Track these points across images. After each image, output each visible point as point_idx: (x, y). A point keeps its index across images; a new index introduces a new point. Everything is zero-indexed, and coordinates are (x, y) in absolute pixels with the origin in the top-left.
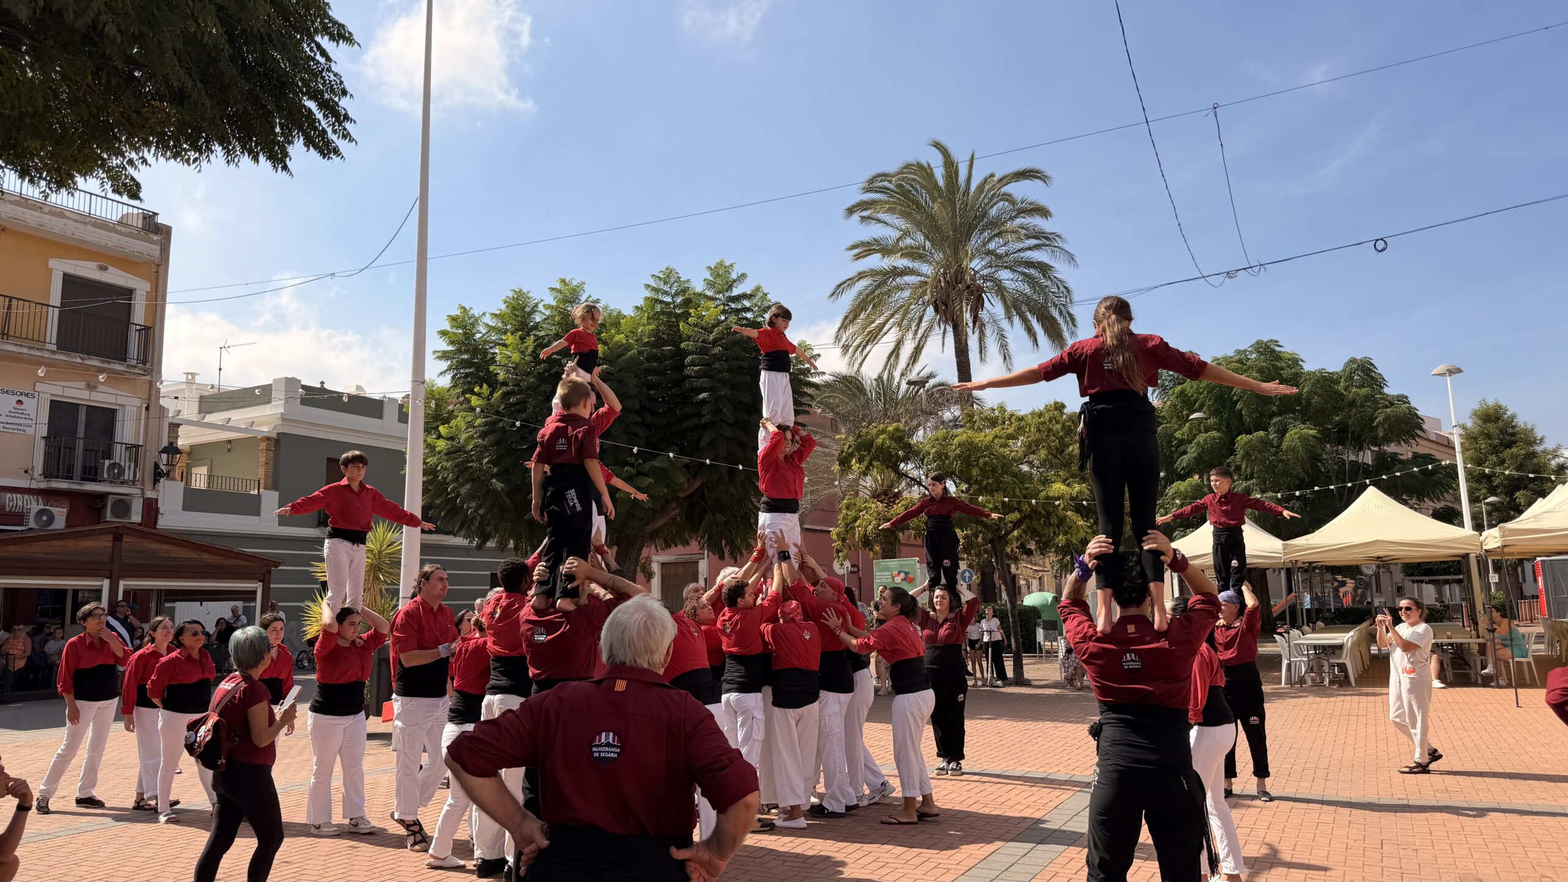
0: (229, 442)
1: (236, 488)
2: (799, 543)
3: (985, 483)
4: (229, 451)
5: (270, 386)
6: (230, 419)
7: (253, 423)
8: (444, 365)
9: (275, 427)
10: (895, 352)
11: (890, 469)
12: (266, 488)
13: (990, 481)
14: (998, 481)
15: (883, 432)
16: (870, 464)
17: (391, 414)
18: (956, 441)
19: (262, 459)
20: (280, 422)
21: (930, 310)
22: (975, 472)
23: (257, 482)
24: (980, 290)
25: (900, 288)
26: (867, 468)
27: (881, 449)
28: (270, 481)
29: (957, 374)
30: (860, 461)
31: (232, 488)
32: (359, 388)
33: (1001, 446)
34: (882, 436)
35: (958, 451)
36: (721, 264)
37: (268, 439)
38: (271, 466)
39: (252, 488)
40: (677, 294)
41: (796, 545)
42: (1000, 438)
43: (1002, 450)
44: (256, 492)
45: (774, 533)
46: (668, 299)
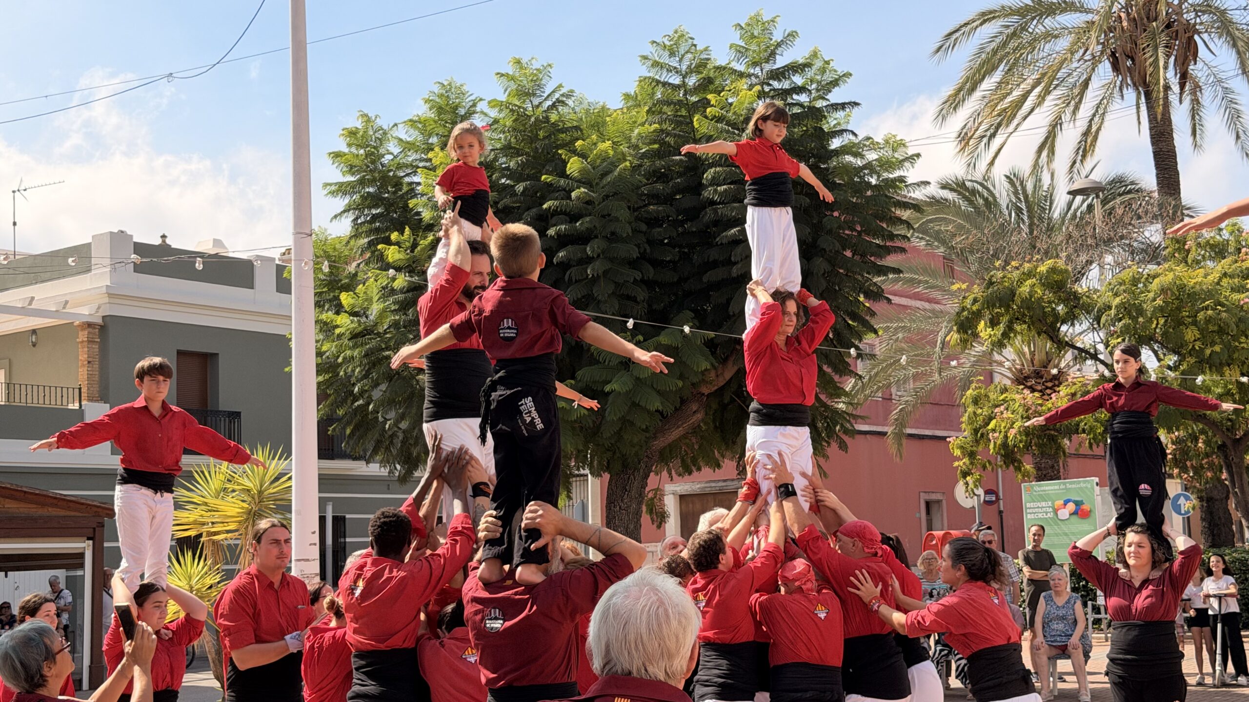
0: (34, 332)
1: (47, 402)
2: (809, 472)
3: (1208, 352)
4: (34, 345)
5: (90, 244)
6: (33, 298)
7: (67, 302)
8: (341, 203)
9: (99, 308)
10: (1048, 144)
11: (1044, 336)
12: (91, 399)
13: (1217, 348)
14: (1230, 349)
15: (1030, 274)
16: (1010, 328)
17: (265, 279)
18: (1155, 285)
19: (83, 356)
20: (106, 300)
21: (1105, 68)
22: (1191, 334)
23: (77, 391)
24: (1190, 30)
25: (1050, 36)
26: (1005, 335)
27: (1028, 303)
28: (96, 388)
29: (1154, 171)
30: (993, 323)
31: (41, 401)
32: (217, 242)
33: (1233, 290)
34: (1029, 282)
35: (1159, 302)
36: (756, 20)
37: (90, 325)
38: (96, 366)
39: (71, 399)
40: (690, 71)
41: (804, 475)
42: (1232, 277)
43: (1236, 296)
44: (76, 406)
45: (769, 456)
46: (676, 80)
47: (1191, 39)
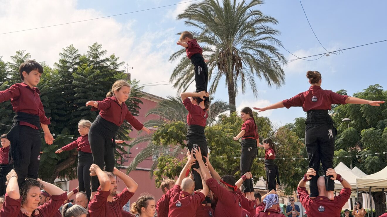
15: (173, 125)
16: (169, 140)
24: (239, 59)
26: (167, 142)
36: (95, 45)
47: (240, 61)
